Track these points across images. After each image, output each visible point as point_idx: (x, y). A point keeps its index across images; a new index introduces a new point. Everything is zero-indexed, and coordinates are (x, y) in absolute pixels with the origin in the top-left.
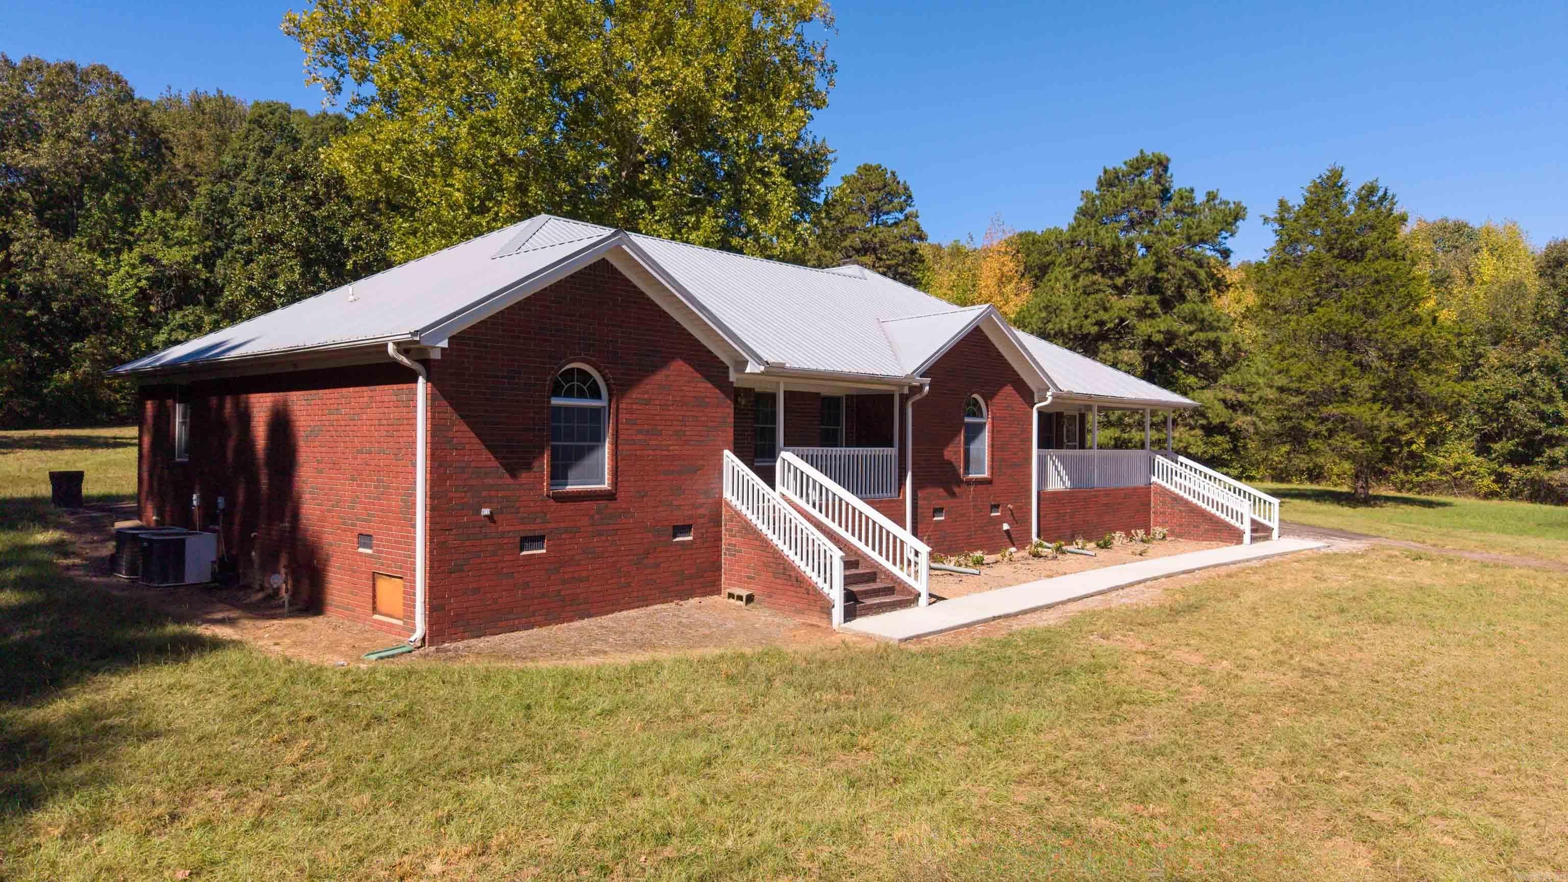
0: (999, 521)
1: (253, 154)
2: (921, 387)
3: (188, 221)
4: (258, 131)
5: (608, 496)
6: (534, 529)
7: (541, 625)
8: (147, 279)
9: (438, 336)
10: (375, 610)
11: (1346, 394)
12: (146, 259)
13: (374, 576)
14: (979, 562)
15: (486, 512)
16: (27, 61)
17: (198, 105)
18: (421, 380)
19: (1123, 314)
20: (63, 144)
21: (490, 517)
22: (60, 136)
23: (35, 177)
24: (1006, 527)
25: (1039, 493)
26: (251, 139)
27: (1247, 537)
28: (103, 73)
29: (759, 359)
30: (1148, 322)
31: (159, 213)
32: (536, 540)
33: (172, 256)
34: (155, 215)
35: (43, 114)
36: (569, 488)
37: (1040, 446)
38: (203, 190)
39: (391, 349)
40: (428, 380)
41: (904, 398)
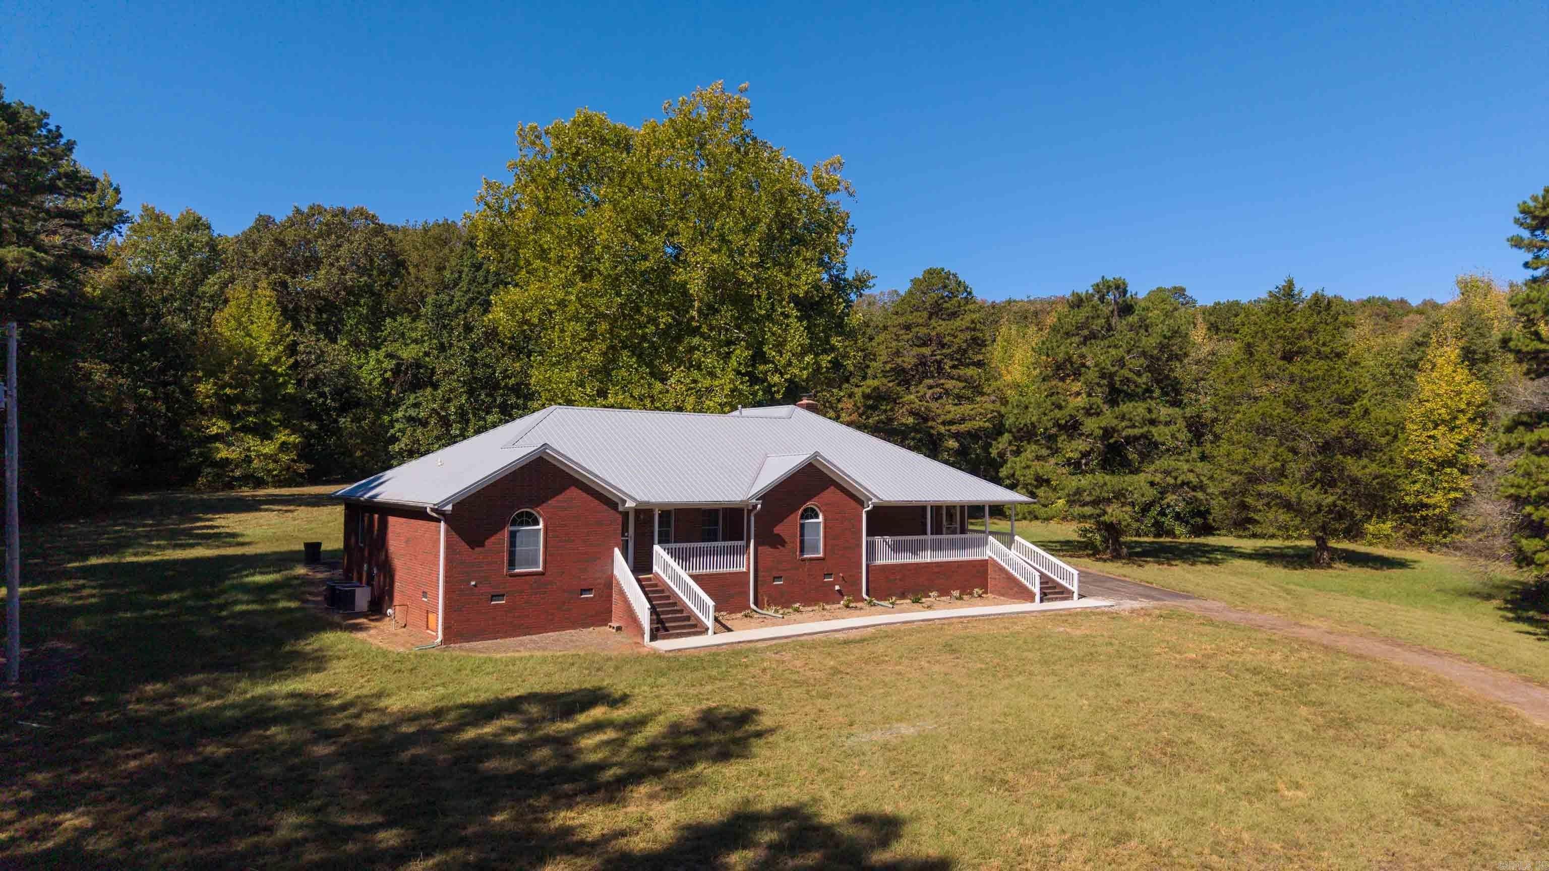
0: (833, 584)
1: (466, 269)
2: (755, 507)
3: (421, 324)
4: (470, 250)
5: (542, 574)
6: (501, 591)
7: (501, 638)
8: (391, 370)
9: (447, 504)
10: (428, 628)
11: (1281, 474)
12: (390, 356)
13: (427, 612)
14: (797, 610)
15: (473, 583)
16: (312, 208)
17: (426, 231)
18: (442, 523)
19: (1074, 413)
20: (334, 270)
21: (475, 586)
22: (332, 265)
23: (314, 295)
24: (837, 588)
25: (867, 566)
26: (465, 257)
27: (1037, 598)
28: (362, 213)
29: (634, 499)
30: (1094, 419)
31: (399, 318)
32: (500, 596)
33: (408, 353)
34: (395, 320)
35: (321, 247)
36: (517, 571)
37: (868, 535)
38: (429, 300)
39: (428, 510)
40: (446, 522)
41: (749, 512)
